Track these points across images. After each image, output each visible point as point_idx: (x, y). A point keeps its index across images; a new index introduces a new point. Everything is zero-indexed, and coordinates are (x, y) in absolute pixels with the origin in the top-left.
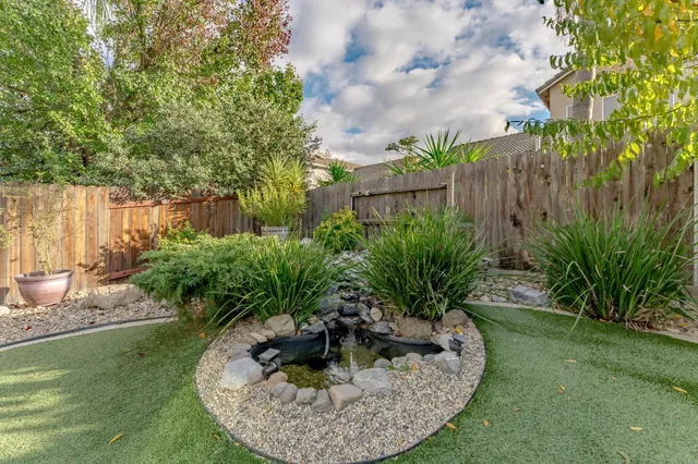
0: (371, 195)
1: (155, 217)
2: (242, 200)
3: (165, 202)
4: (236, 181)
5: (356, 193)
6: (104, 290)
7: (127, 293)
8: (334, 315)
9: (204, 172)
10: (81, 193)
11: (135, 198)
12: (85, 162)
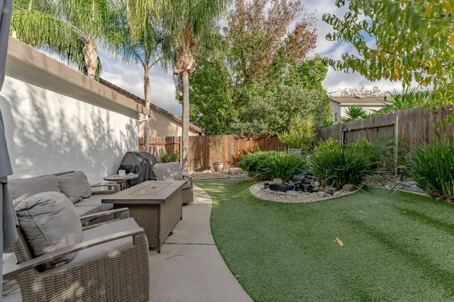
0: (352, 130)
1: (248, 144)
2: (280, 137)
3: (251, 139)
4: (280, 128)
5: (345, 130)
6: (232, 169)
7: (239, 171)
8: (300, 182)
9: (264, 126)
10: (226, 137)
11: (241, 138)
12: (227, 125)
